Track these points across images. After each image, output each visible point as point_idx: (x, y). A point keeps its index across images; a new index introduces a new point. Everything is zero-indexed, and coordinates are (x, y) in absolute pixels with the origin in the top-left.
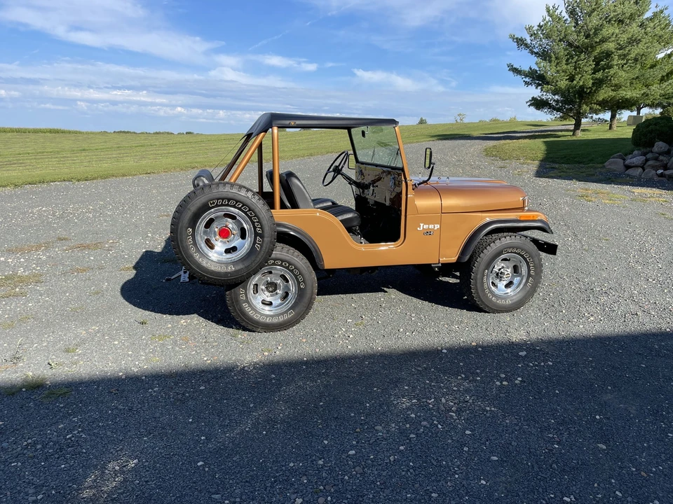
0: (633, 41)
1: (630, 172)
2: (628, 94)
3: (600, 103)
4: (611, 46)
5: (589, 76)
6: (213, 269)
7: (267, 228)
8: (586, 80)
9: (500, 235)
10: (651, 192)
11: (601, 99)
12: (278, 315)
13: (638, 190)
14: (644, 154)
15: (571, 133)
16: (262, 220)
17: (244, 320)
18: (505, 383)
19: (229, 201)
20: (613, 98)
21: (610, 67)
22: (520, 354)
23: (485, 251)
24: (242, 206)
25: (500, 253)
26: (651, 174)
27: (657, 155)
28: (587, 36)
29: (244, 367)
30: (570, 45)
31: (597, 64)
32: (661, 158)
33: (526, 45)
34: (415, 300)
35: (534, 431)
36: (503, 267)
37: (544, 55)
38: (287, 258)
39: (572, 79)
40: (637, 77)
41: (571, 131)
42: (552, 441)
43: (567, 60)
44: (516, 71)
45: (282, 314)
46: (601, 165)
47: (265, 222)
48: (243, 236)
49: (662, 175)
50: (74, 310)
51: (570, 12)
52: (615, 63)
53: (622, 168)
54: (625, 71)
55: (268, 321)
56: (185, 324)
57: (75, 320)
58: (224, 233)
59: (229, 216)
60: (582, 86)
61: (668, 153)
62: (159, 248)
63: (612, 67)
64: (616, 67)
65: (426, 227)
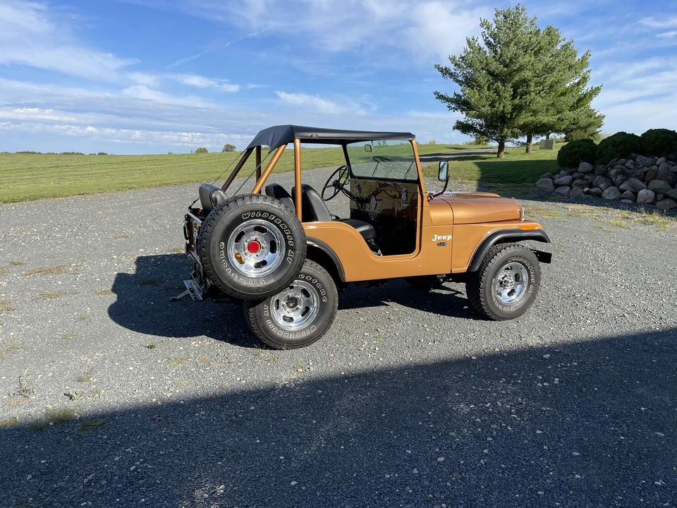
0: (549, 70)
1: (559, 190)
2: (545, 119)
3: (520, 128)
4: (527, 74)
5: (509, 103)
6: (244, 284)
7: (298, 241)
8: (507, 105)
9: (505, 244)
10: (582, 208)
11: (521, 123)
12: (300, 331)
13: (571, 207)
14: (571, 174)
15: (496, 156)
16: (294, 232)
17: (267, 338)
18: (545, 384)
19: (262, 214)
20: (533, 122)
21: (526, 93)
22: (545, 356)
23: (492, 260)
24: (275, 219)
25: (506, 262)
26: (578, 192)
27: (582, 174)
28: (506, 66)
29: (285, 385)
30: (490, 73)
31: (515, 91)
32: (586, 177)
33: (451, 75)
34: (419, 311)
35: (595, 426)
36: (506, 276)
37: (469, 82)
38: (310, 272)
40: (553, 104)
41: (495, 153)
42: (614, 433)
43: (489, 86)
44: (441, 97)
45: (305, 329)
46: (533, 184)
47: (297, 234)
48: (273, 249)
49: (587, 193)
50: (65, 337)
51: (488, 44)
52: (533, 90)
53: (552, 187)
54: (542, 98)
55: (292, 337)
56: (197, 345)
57: (72, 348)
58: (254, 247)
59: (259, 229)
60: (503, 111)
61: (592, 172)
62: (132, 270)
63: (529, 93)
64: (533, 94)
65: (439, 238)
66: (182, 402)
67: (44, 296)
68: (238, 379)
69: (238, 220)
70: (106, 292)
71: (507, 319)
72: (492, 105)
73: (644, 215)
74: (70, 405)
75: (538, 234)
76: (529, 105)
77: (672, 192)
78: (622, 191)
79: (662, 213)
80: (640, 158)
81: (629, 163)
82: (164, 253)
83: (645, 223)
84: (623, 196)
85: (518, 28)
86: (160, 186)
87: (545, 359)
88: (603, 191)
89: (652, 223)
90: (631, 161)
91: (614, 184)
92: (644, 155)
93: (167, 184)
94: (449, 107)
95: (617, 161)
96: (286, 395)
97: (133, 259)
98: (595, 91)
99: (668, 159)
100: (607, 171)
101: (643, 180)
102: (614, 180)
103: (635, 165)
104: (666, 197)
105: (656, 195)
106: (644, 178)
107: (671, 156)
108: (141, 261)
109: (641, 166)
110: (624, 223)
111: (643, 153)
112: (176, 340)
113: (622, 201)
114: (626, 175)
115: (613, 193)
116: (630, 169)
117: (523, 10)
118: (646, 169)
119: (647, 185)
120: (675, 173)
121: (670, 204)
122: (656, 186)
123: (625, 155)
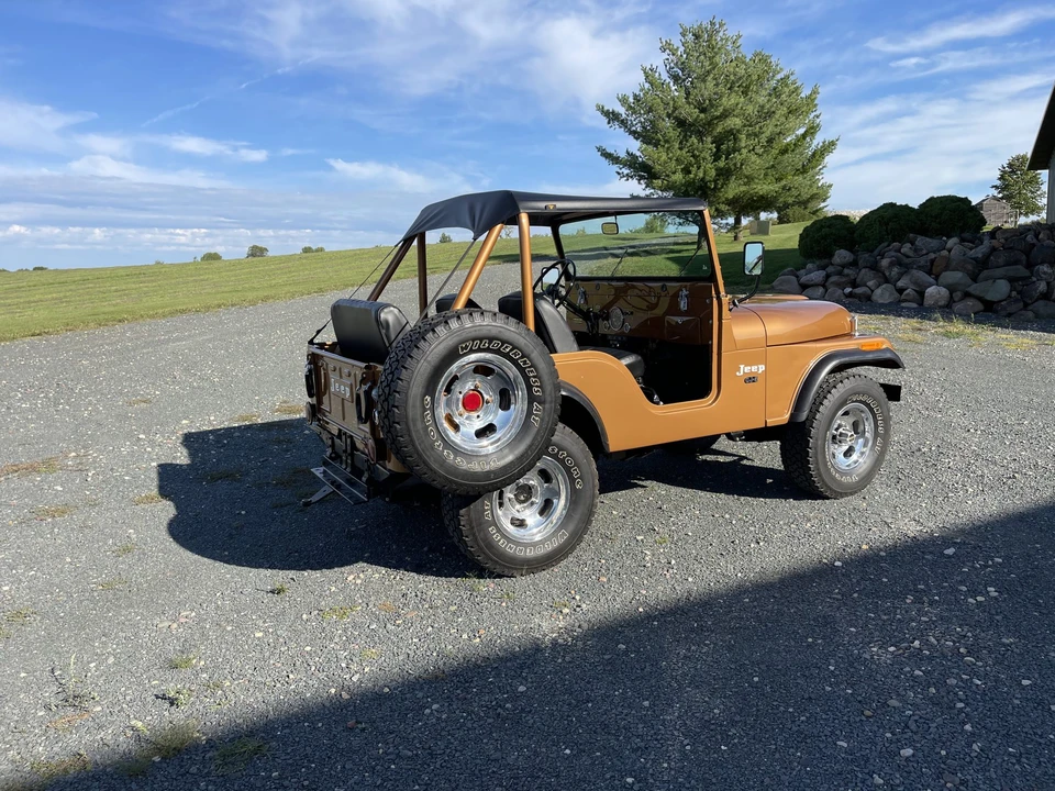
0: (766, 115)
2: (764, 188)
3: (730, 202)
4: (734, 122)
5: (710, 166)
6: (464, 468)
7: (549, 388)
8: (708, 170)
9: (847, 373)
11: (730, 196)
12: (542, 542)
14: (824, 268)
15: (695, 247)
16: (540, 372)
17: (490, 558)
18: (979, 598)
19: (489, 344)
20: (745, 193)
21: (735, 150)
22: (946, 552)
24: (511, 350)
26: (837, 294)
27: (840, 268)
28: (703, 110)
29: (554, 640)
30: (681, 123)
31: (718, 148)
32: (846, 271)
33: (621, 122)
36: (840, 426)
37: (647, 137)
40: (773, 166)
41: (693, 243)
43: (681, 143)
44: (610, 157)
45: (549, 538)
46: (768, 286)
47: (546, 376)
48: (505, 404)
49: (850, 295)
50: (107, 586)
51: (676, 78)
52: (743, 145)
53: (796, 288)
54: (759, 155)
55: (530, 553)
56: (359, 582)
57: (131, 606)
58: (472, 402)
59: (482, 370)
60: (703, 179)
61: (854, 264)
62: (182, 457)
63: (739, 150)
64: (744, 151)
65: (747, 369)
66: (386, 690)
67: (40, 515)
68: (465, 636)
69: (453, 355)
70: (149, 499)
71: (846, 495)
72: (687, 171)
73: (941, 324)
74: (178, 716)
75: (888, 355)
76: (741, 168)
77: (974, 288)
78: (901, 291)
79: (966, 319)
80: (921, 241)
81: (906, 248)
82: (226, 425)
83: (947, 335)
84: (903, 297)
85: (716, 54)
86: (172, 314)
87: (949, 557)
88: (873, 291)
89: (958, 335)
90: (909, 245)
91: (887, 281)
92: (927, 236)
93: (183, 312)
94: (619, 173)
95: (889, 245)
96: (567, 659)
97: (177, 439)
98: (828, 147)
99: (963, 240)
100: (876, 262)
101: (930, 273)
102: (887, 274)
103: (916, 251)
104: (967, 295)
105: (951, 294)
106: (931, 270)
107: (966, 235)
108: (190, 440)
109: (924, 252)
110: (918, 337)
111: (924, 232)
112: (317, 574)
113: (903, 305)
114: (904, 266)
115: (887, 294)
116: (908, 257)
117: (721, 25)
118: (932, 256)
119: (937, 279)
120: (975, 259)
121: (973, 306)
122: (950, 281)
123: (899, 237)
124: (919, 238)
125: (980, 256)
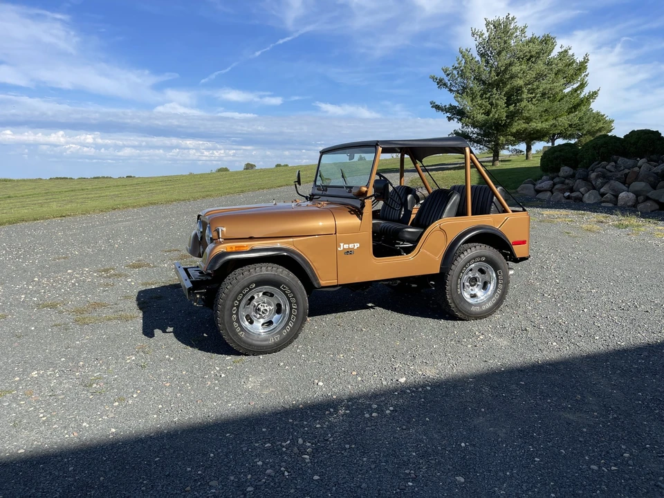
0: (540, 76)
1: (540, 196)
2: (537, 125)
3: (514, 135)
5: (503, 110)
8: (501, 112)
10: (558, 213)
11: (514, 131)
13: (547, 212)
14: (552, 179)
15: (491, 164)
18: (374, 414)
20: (526, 129)
22: (400, 380)
26: (559, 197)
27: (563, 179)
31: (509, 99)
32: (567, 181)
33: (445, 84)
39: (488, 113)
40: (546, 110)
41: (490, 162)
43: (481, 96)
44: (438, 108)
46: (514, 191)
49: (568, 197)
51: (482, 55)
52: (525, 97)
53: (533, 192)
54: (534, 105)
60: (497, 119)
61: (573, 176)
63: (521, 100)
64: (525, 101)
73: (621, 218)
76: (522, 112)
77: (652, 194)
78: (602, 195)
79: (640, 216)
80: (621, 160)
81: (610, 166)
83: (618, 227)
84: (603, 199)
85: (509, 37)
88: (583, 195)
90: (613, 163)
91: (594, 188)
92: (627, 158)
95: (598, 164)
98: (594, 95)
99: (649, 161)
100: (588, 175)
101: (624, 183)
102: (594, 183)
103: (616, 167)
104: (647, 199)
105: (637, 197)
106: (625, 180)
107: (654, 157)
109: (622, 168)
111: (625, 154)
113: (603, 204)
114: (606, 178)
115: (593, 197)
116: (611, 172)
117: (513, 19)
118: (627, 171)
119: (628, 187)
120: (657, 174)
121: (651, 206)
122: (637, 189)
123: (607, 158)
124: (620, 159)
125: (660, 171)
